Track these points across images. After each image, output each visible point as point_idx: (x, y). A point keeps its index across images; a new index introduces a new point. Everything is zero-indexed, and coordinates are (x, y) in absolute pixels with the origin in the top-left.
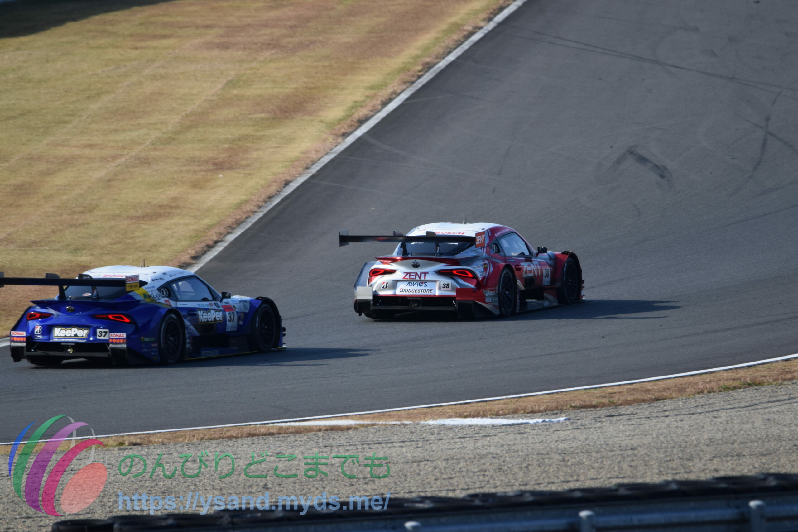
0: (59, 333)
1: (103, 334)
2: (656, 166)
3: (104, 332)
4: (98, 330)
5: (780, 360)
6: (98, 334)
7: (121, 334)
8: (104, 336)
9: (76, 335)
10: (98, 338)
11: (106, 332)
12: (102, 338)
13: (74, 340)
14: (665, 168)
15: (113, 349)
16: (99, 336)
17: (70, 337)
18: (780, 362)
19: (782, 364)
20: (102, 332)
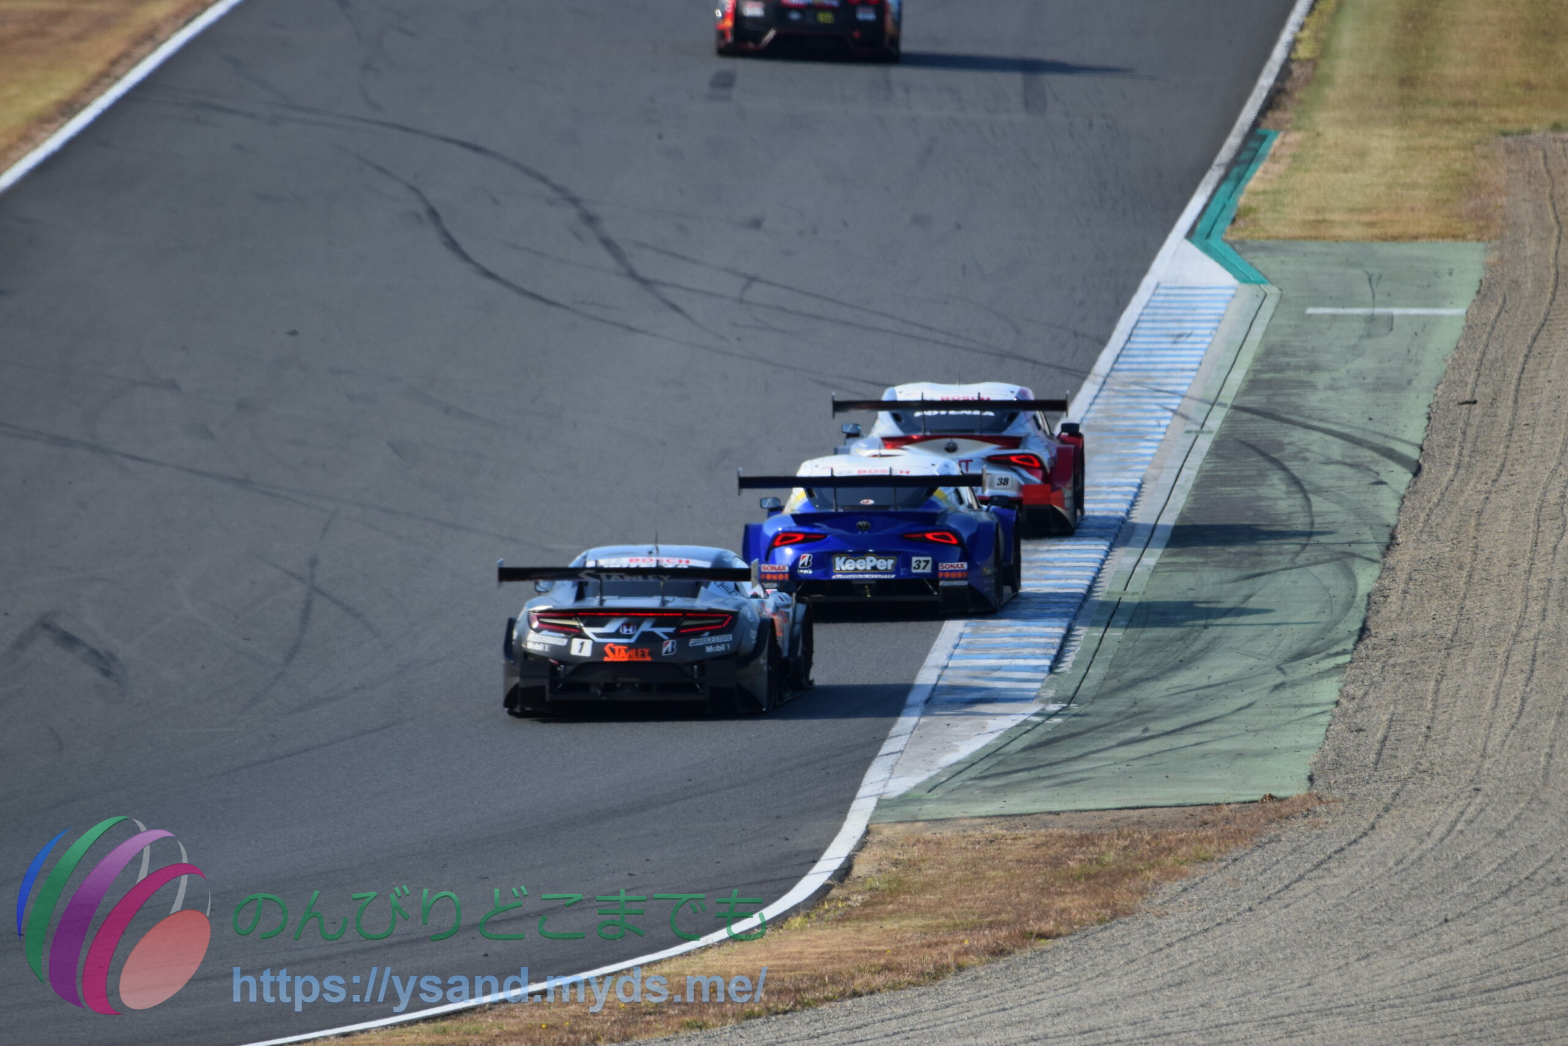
0: (844, 567)
1: (922, 565)
2: (95, 653)
3: (925, 561)
4: (914, 559)
5: (332, 1035)
6: (914, 564)
7: (959, 564)
8: (924, 568)
9: (874, 568)
10: (914, 571)
11: (927, 562)
12: (920, 571)
13: (873, 576)
14: (112, 657)
15: (945, 588)
16: (915, 568)
17: (865, 572)
18: (332, 1038)
19: (335, 1042)
20: (920, 561)
